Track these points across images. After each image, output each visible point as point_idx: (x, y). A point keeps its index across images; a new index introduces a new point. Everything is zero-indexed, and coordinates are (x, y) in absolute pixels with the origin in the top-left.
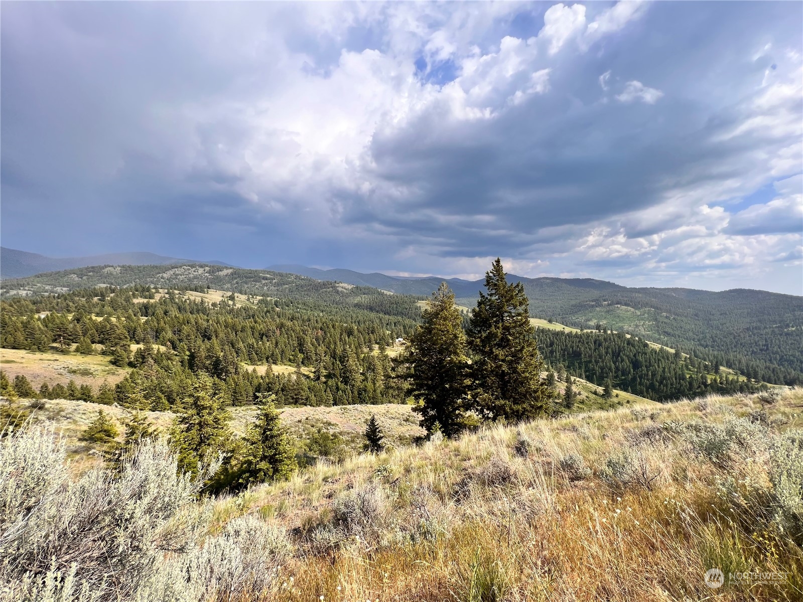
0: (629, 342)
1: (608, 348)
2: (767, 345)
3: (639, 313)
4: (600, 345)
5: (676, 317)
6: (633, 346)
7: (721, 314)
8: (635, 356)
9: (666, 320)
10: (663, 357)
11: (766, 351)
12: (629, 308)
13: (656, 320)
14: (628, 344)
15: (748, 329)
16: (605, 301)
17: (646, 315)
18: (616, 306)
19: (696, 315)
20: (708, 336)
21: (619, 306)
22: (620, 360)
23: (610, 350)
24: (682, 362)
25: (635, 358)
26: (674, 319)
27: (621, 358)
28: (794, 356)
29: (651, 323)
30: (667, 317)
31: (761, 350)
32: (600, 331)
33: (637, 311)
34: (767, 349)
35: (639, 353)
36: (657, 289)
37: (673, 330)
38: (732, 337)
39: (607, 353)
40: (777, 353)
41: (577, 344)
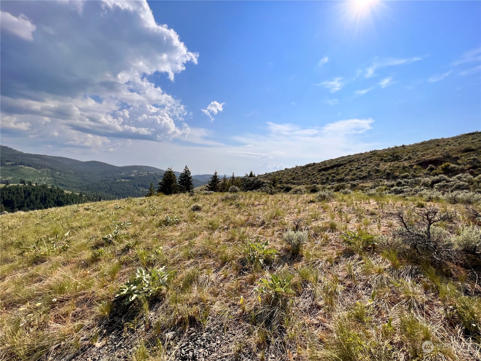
0: (51, 191)
1: (36, 195)
2: (110, 188)
3: (40, 172)
4: (29, 194)
5: (65, 175)
6: (55, 192)
7: (88, 174)
8: (57, 198)
9: (60, 177)
10: (74, 197)
11: (110, 190)
12: (32, 168)
13: (53, 176)
14: (51, 192)
15: (102, 181)
16: (8, 161)
17: (45, 173)
18: (20, 166)
19: (76, 174)
20: (85, 185)
21: (23, 166)
22: (48, 202)
23: (39, 197)
24: (84, 199)
25: (58, 199)
26: (64, 176)
27: (48, 200)
28: (120, 192)
29: (50, 179)
30: (59, 175)
31: (109, 190)
32: (25, 184)
33: (38, 171)
34: (111, 190)
35: (59, 196)
36: (48, 156)
37: (65, 182)
38: (96, 185)
39: (36, 199)
40: (114, 191)
41: (8, 195)
